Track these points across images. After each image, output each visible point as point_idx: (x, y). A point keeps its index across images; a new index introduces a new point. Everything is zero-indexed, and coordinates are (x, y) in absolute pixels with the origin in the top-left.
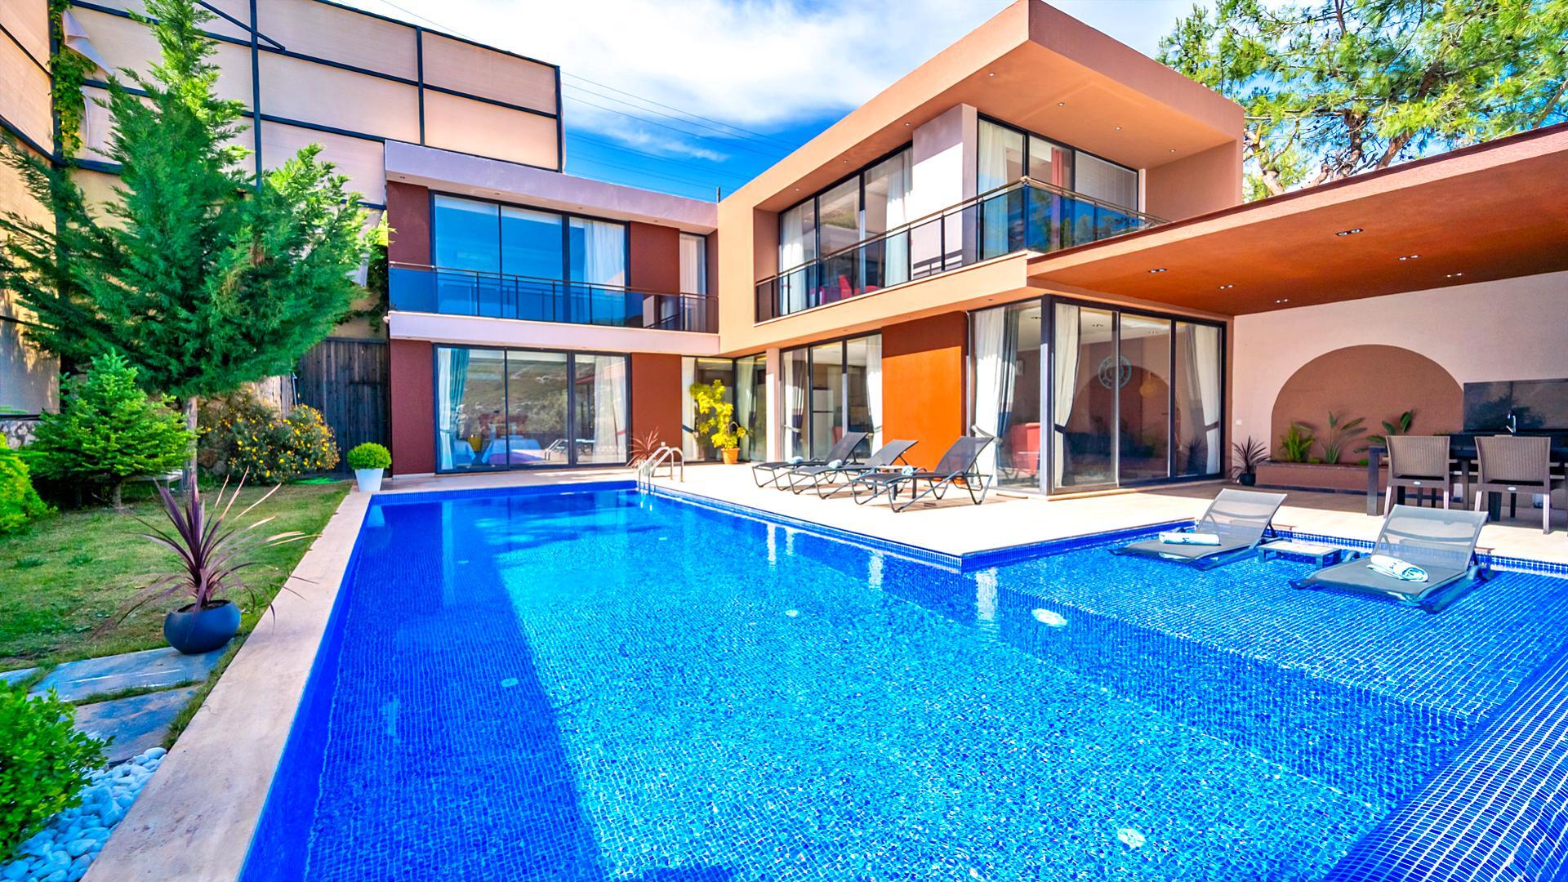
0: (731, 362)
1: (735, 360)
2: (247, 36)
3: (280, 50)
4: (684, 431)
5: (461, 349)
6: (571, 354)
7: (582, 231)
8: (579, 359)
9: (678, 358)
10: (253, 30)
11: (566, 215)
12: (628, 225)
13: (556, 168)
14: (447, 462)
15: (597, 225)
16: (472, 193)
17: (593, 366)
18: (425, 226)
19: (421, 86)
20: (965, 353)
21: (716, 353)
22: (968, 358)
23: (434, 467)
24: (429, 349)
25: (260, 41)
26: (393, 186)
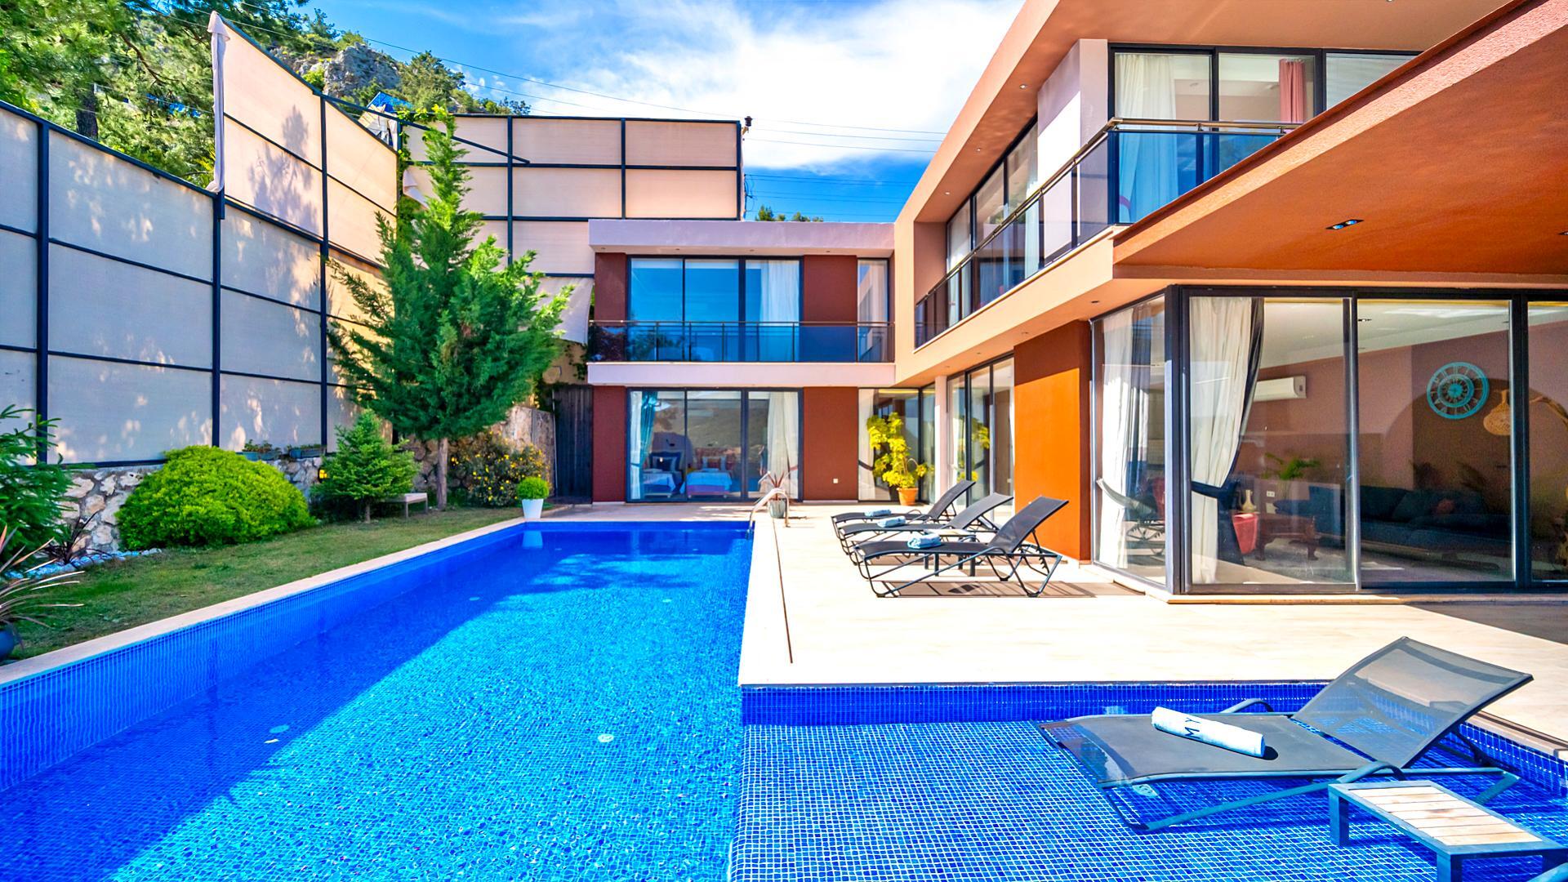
0: (917, 392)
1: (921, 389)
2: (505, 160)
3: (527, 164)
4: (861, 468)
5: (649, 391)
6: (745, 391)
7: (758, 272)
8: (752, 395)
9: (854, 391)
10: (510, 155)
11: (742, 259)
12: (802, 259)
13: (735, 216)
14: (636, 493)
15: (772, 264)
16: (659, 252)
17: (767, 402)
18: (622, 287)
19: (623, 167)
20: (1085, 378)
21: (892, 384)
22: (1092, 384)
23: (624, 496)
24: (625, 392)
25: (514, 161)
26: (602, 257)
